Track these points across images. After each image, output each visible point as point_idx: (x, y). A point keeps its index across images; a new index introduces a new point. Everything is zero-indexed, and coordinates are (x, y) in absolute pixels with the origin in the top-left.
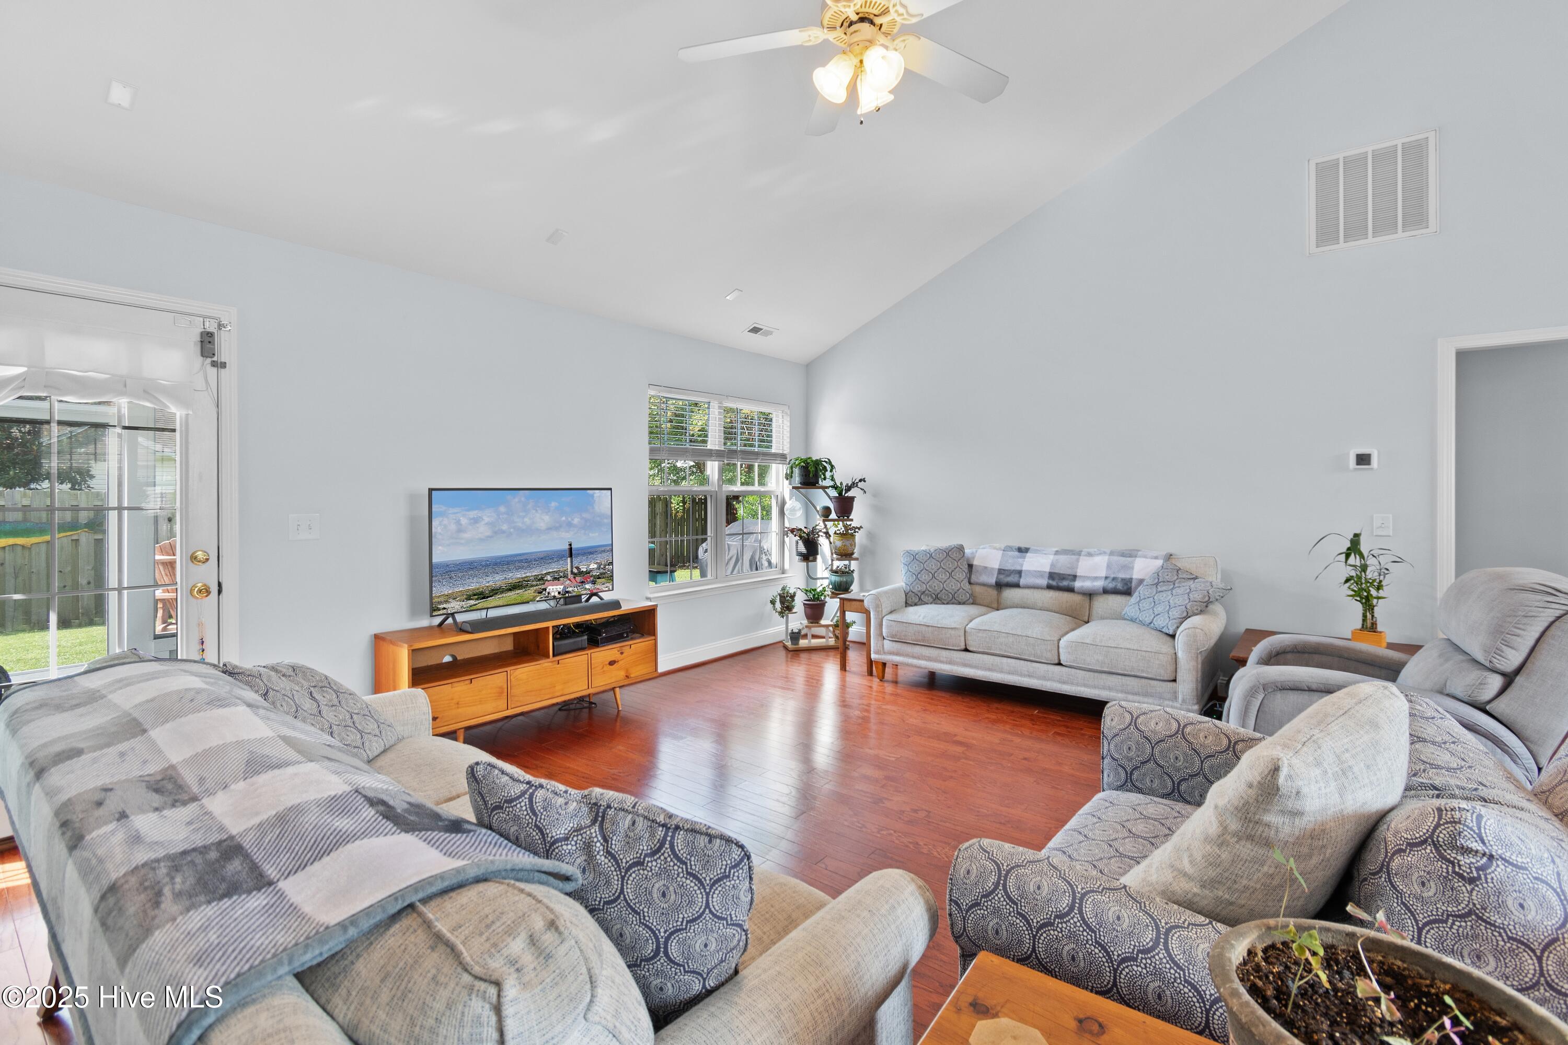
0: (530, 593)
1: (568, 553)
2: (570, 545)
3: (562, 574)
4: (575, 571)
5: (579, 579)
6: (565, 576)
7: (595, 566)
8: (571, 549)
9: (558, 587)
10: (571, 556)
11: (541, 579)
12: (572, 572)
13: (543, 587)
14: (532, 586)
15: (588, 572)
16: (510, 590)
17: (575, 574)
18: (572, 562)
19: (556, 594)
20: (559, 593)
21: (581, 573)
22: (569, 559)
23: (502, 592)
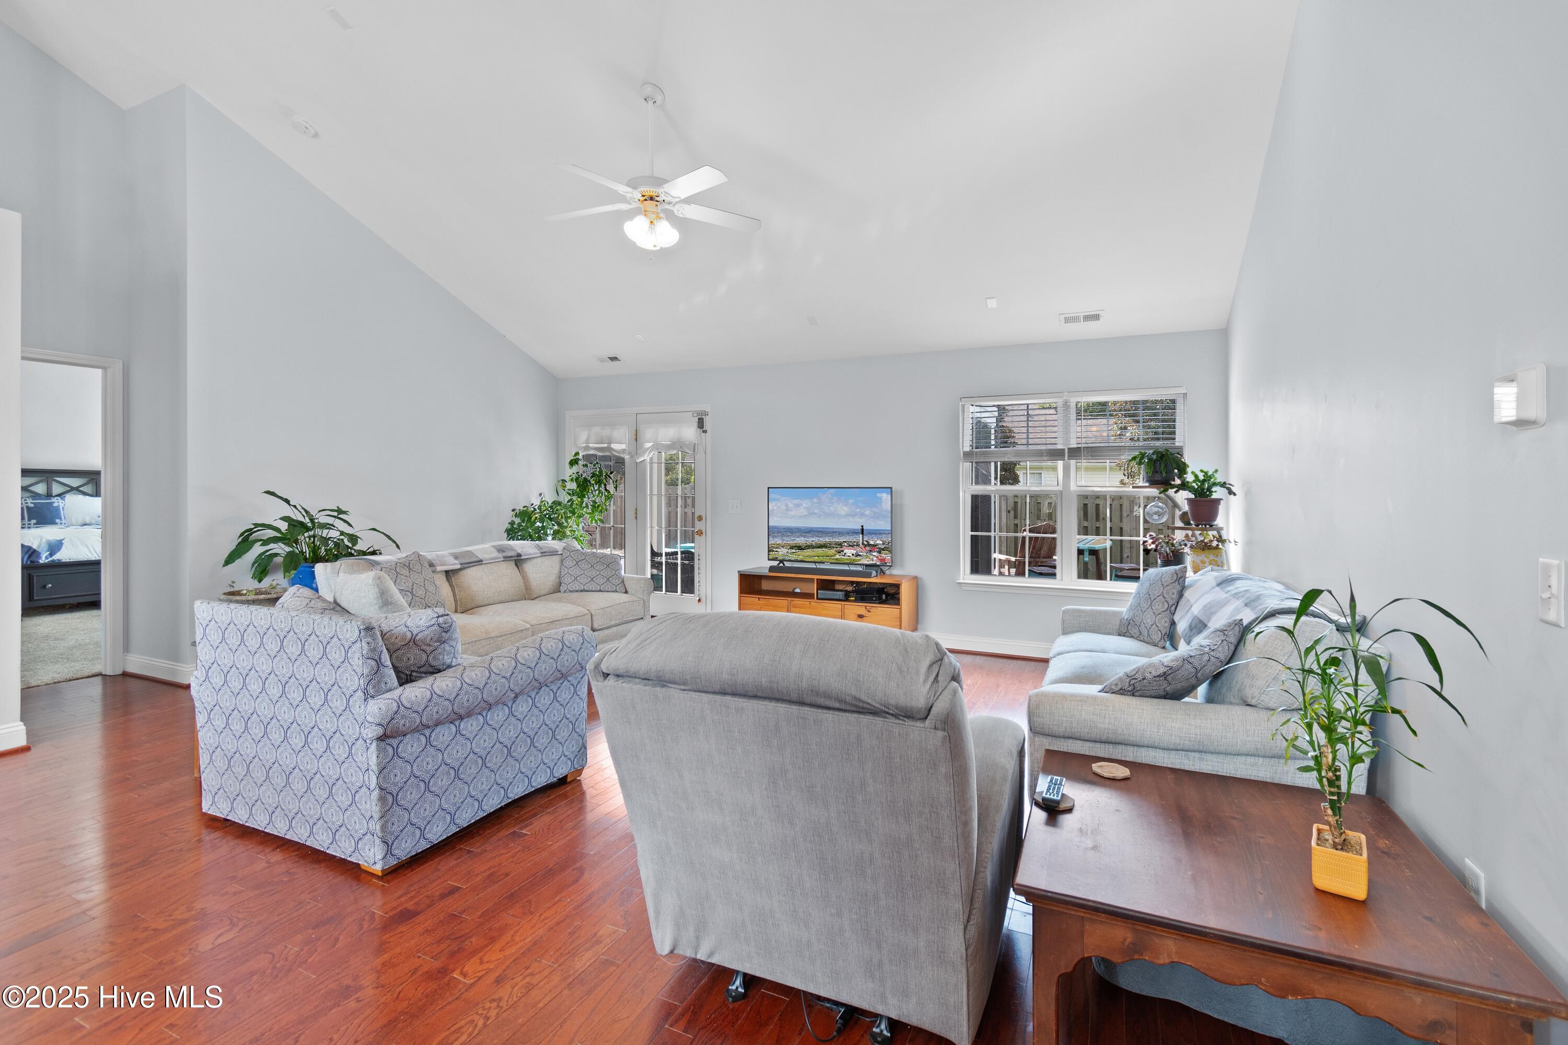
0: (833, 551)
1: (860, 531)
2: (862, 526)
3: (855, 544)
4: (865, 543)
5: (868, 548)
6: (858, 545)
7: (881, 542)
8: (863, 530)
9: (852, 551)
10: (862, 533)
11: (841, 545)
12: (863, 544)
13: (841, 549)
14: (833, 548)
15: (875, 546)
16: (819, 548)
17: (866, 545)
18: (863, 537)
19: (851, 555)
20: (853, 555)
21: (869, 545)
22: (861, 535)
23: (813, 548)
